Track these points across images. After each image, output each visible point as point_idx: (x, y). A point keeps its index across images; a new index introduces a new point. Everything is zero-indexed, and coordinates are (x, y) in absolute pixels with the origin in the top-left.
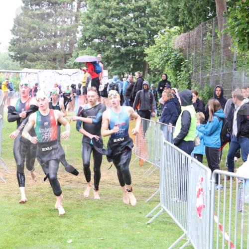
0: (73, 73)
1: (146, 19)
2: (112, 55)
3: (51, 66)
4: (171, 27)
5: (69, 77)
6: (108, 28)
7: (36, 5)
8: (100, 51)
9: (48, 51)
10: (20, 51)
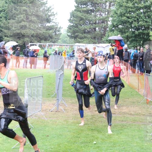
0: (106, 46)
1: (151, 13)
2: (130, 35)
3: (93, 41)
5: (104, 48)
6: (127, 19)
7: (84, 5)
8: (122, 33)
9: (91, 32)
10: (74, 32)
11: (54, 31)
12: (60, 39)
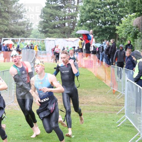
0: (75, 40)
1: (117, 9)
2: (97, 30)
3: (62, 36)
4: (131, 14)
5: (72, 42)
6: (95, 14)
7: (54, 2)
8: (90, 28)
9: (61, 27)
10: (45, 28)
11: (26, 27)
12: (32, 34)
